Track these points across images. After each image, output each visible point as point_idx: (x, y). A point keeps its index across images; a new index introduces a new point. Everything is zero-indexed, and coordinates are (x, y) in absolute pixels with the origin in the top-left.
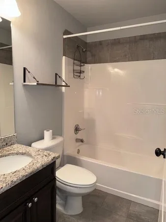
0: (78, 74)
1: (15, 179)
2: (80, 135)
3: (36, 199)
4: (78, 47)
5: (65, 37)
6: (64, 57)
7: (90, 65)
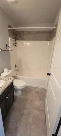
0: (15, 44)
1: (2, 91)
2: (17, 68)
3: (9, 95)
4: (14, 33)
5: (9, 28)
6: (9, 38)
7: (19, 41)
